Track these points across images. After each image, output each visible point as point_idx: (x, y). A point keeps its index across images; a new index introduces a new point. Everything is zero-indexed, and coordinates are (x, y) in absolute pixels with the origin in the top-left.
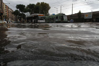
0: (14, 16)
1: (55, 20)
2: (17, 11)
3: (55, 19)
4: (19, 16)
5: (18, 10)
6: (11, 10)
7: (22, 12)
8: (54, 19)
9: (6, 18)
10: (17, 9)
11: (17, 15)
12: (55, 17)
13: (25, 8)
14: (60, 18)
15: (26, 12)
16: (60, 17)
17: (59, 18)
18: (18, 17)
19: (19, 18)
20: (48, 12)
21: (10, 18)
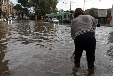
0: (15, 11)
3: (63, 18)
4: (21, 11)
5: (20, 4)
6: (11, 4)
7: (24, 6)
11: (18, 10)
12: (63, 15)
13: (28, 2)
15: (29, 7)
16: (69, 15)
21: (10, 13)
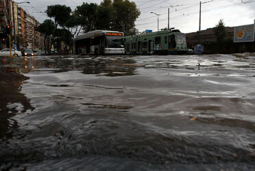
0: (40, 37)
1: (152, 48)
2: (48, 22)
3: (152, 45)
4: (54, 36)
5: (53, 19)
6: (32, 21)
7: (61, 25)
8: (150, 44)
9: (20, 42)
10: (49, 18)
11: (48, 34)
12: (153, 39)
13: (71, 14)
14: (166, 42)
15: (72, 26)
16: (166, 37)
17: (163, 40)
18: (52, 39)
19: (53, 43)
20: (133, 25)
21: (31, 41)
